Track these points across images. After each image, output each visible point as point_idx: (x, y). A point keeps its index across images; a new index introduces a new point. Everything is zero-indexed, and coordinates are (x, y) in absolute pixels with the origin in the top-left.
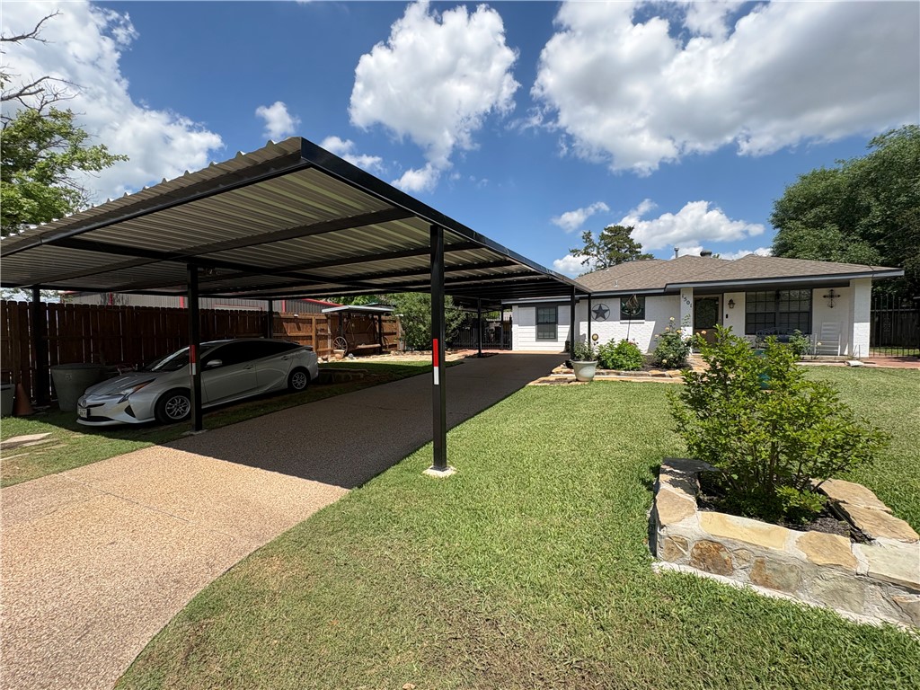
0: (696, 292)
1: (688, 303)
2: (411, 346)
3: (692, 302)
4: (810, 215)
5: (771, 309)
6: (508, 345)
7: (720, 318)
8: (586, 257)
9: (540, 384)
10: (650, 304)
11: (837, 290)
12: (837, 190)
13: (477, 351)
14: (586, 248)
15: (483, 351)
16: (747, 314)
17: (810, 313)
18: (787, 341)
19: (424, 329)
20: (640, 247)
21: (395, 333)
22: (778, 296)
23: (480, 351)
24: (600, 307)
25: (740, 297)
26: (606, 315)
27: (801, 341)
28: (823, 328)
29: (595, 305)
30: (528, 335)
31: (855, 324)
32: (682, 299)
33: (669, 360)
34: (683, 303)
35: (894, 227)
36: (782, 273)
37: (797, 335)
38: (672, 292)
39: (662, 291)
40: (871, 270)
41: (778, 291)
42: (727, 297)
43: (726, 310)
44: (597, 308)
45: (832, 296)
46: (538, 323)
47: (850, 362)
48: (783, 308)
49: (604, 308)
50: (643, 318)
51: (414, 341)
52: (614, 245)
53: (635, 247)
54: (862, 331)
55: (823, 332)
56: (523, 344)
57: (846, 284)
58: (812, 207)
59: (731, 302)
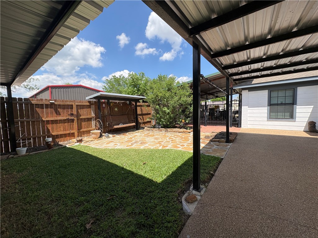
2: (159, 124)
19: (168, 111)
21: (150, 114)
46: (270, 104)
51: (161, 121)
56: (252, 123)
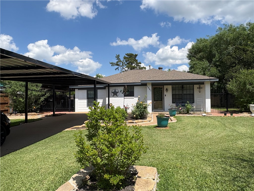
0: (153, 85)
1: (150, 89)
2: (16, 110)
3: (151, 89)
4: (198, 56)
5: (181, 93)
6: (73, 109)
7: (163, 96)
8: (117, 67)
9: (72, 130)
10: (136, 90)
11: (202, 86)
12: (206, 47)
13: (52, 113)
14: (117, 62)
15: (56, 113)
16: (173, 95)
17: (193, 95)
18: (184, 106)
20: (140, 64)
21: (7, 103)
22: (183, 87)
23: (54, 113)
24: (115, 90)
25: (170, 87)
26: (118, 94)
27: (189, 106)
28: (197, 100)
29: (112, 89)
30: (83, 104)
31: (206, 99)
32: (148, 88)
33: (136, 115)
34: (148, 90)
35: (222, 62)
36: (182, 78)
37: (188, 104)
38: (144, 85)
39: (140, 84)
40: (209, 78)
41: (183, 85)
42: (165, 87)
43: (165, 93)
44: (113, 91)
45: (200, 88)
46: (88, 98)
47: (203, 114)
48: (185, 92)
49: (117, 91)
50: (133, 96)
51: (17, 108)
52: (130, 62)
53: (138, 63)
54: (208, 102)
55: (197, 102)
56: (80, 108)
57: (203, 83)
58: (200, 52)
59: (167, 90)
